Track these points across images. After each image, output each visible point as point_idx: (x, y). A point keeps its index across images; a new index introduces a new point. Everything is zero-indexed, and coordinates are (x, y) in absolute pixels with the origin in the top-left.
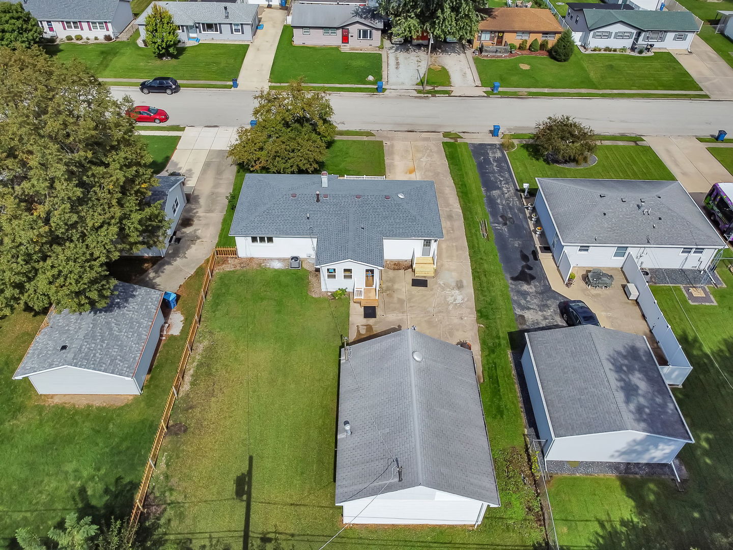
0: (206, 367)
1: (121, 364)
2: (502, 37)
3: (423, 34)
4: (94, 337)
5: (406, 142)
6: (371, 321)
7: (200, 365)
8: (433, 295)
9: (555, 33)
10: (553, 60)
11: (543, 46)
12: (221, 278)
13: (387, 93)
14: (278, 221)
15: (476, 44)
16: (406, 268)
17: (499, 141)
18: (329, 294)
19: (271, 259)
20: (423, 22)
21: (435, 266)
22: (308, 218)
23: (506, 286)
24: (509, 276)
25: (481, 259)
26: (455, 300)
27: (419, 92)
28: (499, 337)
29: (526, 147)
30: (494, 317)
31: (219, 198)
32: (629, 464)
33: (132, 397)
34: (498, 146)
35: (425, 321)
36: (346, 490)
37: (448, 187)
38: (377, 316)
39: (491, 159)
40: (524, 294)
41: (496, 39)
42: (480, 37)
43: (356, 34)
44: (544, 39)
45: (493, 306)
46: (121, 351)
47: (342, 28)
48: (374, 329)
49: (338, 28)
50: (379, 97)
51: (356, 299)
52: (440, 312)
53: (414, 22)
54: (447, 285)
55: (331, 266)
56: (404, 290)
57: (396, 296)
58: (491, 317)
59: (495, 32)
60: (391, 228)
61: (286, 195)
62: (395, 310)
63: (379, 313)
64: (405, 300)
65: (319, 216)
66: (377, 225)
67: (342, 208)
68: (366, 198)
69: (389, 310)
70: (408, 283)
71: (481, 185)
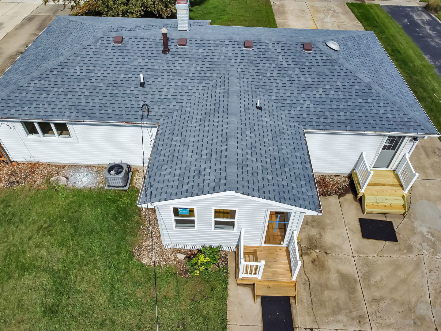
5: (300, 3)
14: (77, 90)
16: (341, 193)
17: (419, 4)
18: (181, 257)
22: (142, 85)
34: (420, 9)
39: (419, 22)
51: (243, 279)
56: (346, 247)
57: (332, 264)
60: (319, 109)
61: (102, 39)
62: (337, 310)
63: (299, 321)
64: (356, 280)
65: (165, 80)
66: (288, 101)
67: (214, 66)
68: (264, 47)
69: (324, 312)
70: (352, 231)
71: (421, 52)
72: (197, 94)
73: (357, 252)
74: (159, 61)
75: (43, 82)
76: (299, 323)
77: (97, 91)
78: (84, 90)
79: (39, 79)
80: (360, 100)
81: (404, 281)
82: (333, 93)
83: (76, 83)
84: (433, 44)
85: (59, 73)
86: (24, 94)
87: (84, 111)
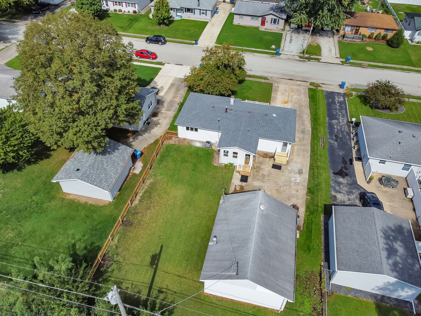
0: (149, 193)
1: (105, 183)
2: (358, 30)
3: (309, 24)
4: (93, 167)
5: (286, 86)
6: (244, 184)
7: (146, 192)
8: (283, 175)
9: (393, 30)
10: (388, 46)
11: (384, 37)
12: (166, 147)
13: (281, 56)
15: (342, 32)
16: (271, 157)
17: (344, 92)
18: (223, 165)
19: (196, 141)
20: (310, 17)
21: (288, 159)
22: (219, 121)
23: (329, 177)
24: (332, 171)
25: (317, 159)
26: (296, 180)
27: (300, 57)
28: (318, 206)
29: (360, 97)
30: (317, 194)
32: (384, 296)
33: (108, 202)
34: (342, 94)
35: (275, 189)
36: (207, 273)
37: (306, 114)
38: (248, 182)
39: (336, 102)
40: (339, 184)
41: (354, 31)
42: (345, 28)
43: (269, 21)
44: (385, 33)
45: (318, 187)
46: (106, 176)
47: (262, 16)
48: (244, 189)
49: (259, 17)
50: (276, 58)
51: (238, 170)
52: (285, 185)
53: (304, 16)
54: (292, 171)
55: (227, 149)
57: (261, 172)
58: (315, 193)
59: (354, 26)
60: (265, 133)
61: (209, 106)
62: (259, 180)
64: (266, 175)
65: (225, 120)
66: (257, 130)
67: (239, 118)
68: (254, 114)
69: (255, 180)
70: (270, 166)
71: (326, 116)
72: (233, 125)
73: (269, 170)
74: (224, 115)
76: (249, 180)
77: (207, 121)
78: (204, 120)
80: (277, 132)
81: (278, 177)
82: (270, 129)
83: (201, 118)
84: (334, 113)
86: (188, 120)
87: (203, 126)
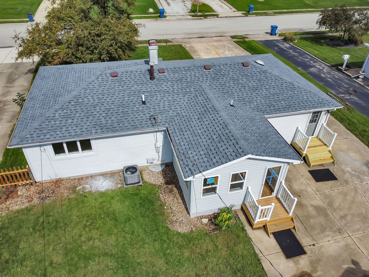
5: (203, 44)
6: (303, 263)
8: (355, 190)
13: (168, 18)
14: (95, 113)
17: (280, 38)
19: (92, 176)
22: (144, 103)
27: (193, 16)
29: (303, 39)
31: (6, 107)
34: (281, 41)
38: (306, 249)
39: (285, 48)
50: (163, 21)
55: (209, 174)
56: (309, 189)
60: (268, 102)
61: (102, 75)
62: (323, 229)
63: (303, 242)
64: (325, 208)
65: (159, 98)
66: (247, 100)
67: (189, 84)
68: (218, 68)
69: (315, 232)
70: (308, 179)
71: (295, 66)
72: (185, 104)
73: (318, 191)
74: (150, 85)
75: (65, 111)
76: (304, 243)
77: (111, 111)
78: (101, 113)
79: (62, 109)
80: (290, 93)
81: (353, 202)
82: (272, 91)
83: (92, 109)
84: (299, 60)
85: (76, 103)
86: (53, 122)
87: (106, 127)
